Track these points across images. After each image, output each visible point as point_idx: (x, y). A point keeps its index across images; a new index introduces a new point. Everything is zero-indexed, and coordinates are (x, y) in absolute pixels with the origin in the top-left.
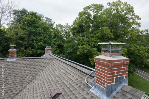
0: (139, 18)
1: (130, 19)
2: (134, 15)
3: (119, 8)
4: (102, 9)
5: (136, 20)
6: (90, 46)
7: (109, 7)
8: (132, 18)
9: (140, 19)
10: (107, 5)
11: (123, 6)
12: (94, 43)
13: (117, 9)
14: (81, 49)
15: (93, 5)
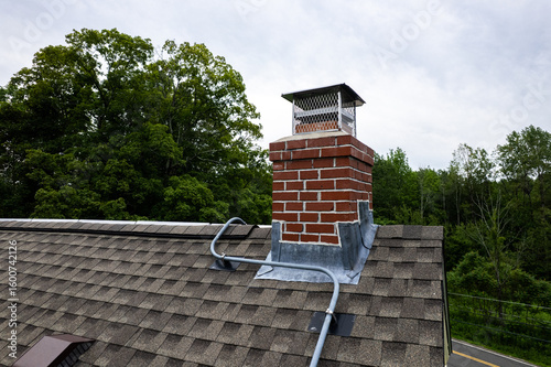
0: (257, 112)
1: (232, 112)
2: (243, 99)
3: (202, 70)
4: (145, 58)
5: (249, 118)
6: (97, 191)
7: (168, 60)
8: (238, 110)
9: (257, 116)
10: (164, 47)
11: (213, 65)
12: (113, 179)
13: (194, 72)
14: (55, 202)
15: (113, 34)
